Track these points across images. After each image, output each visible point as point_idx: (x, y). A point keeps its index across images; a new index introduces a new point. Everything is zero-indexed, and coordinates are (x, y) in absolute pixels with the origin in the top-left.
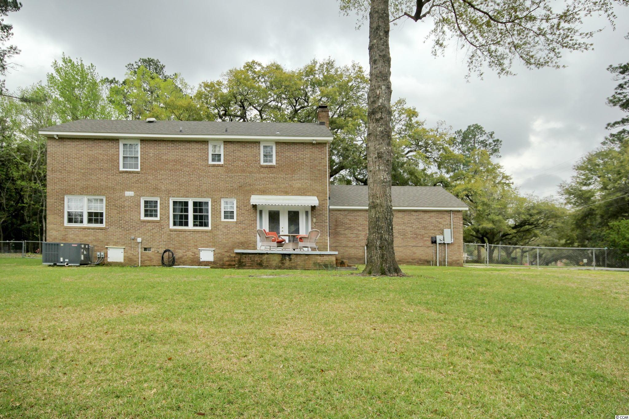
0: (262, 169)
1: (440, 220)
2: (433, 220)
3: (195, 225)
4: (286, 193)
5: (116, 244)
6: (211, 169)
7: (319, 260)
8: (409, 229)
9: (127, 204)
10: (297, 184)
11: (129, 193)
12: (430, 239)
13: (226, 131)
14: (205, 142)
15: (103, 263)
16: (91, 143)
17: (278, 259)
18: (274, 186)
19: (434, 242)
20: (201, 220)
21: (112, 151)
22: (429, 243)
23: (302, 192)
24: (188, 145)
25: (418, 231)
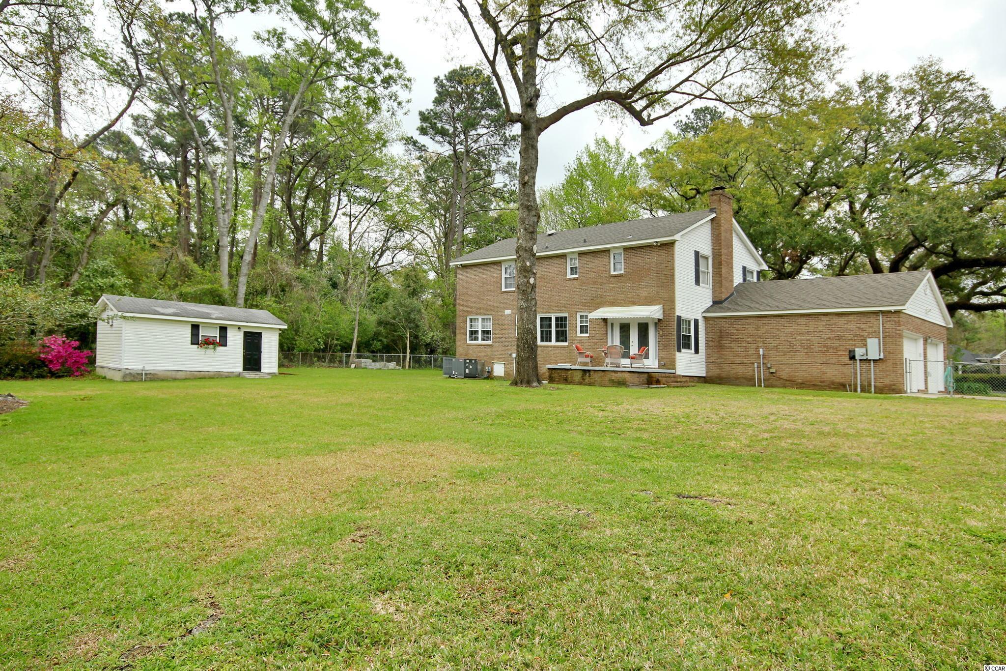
0: (611, 279)
1: (863, 326)
2: (852, 326)
3: (557, 340)
4: (634, 303)
5: (499, 359)
6: (568, 283)
7: (614, 376)
8: (815, 340)
9: (506, 321)
10: (644, 293)
11: (508, 312)
12: (847, 353)
13: (585, 241)
14: (564, 256)
15: (490, 376)
16: (482, 268)
17: (579, 374)
18: (623, 296)
19: (853, 358)
20: (562, 336)
21: (497, 274)
22: (846, 359)
23: (648, 302)
24: (550, 261)
25: (829, 342)
